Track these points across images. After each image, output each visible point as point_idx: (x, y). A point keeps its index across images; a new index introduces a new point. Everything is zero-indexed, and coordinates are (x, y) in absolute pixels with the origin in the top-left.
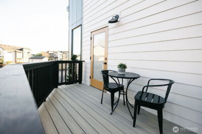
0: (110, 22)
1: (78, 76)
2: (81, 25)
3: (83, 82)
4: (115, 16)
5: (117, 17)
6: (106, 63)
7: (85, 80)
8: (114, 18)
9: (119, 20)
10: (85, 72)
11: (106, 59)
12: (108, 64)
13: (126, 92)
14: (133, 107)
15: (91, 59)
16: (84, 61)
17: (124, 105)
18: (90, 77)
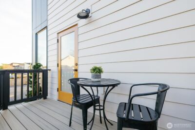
2: (46, 27)
3: (49, 97)
4: (85, 10)
5: (88, 11)
6: (76, 70)
7: (51, 94)
9: (90, 15)
10: (52, 83)
11: (77, 65)
12: (79, 71)
13: (102, 105)
14: (112, 125)
15: (58, 66)
16: (50, 70)
17: (101, 123)
18: (58, 89)
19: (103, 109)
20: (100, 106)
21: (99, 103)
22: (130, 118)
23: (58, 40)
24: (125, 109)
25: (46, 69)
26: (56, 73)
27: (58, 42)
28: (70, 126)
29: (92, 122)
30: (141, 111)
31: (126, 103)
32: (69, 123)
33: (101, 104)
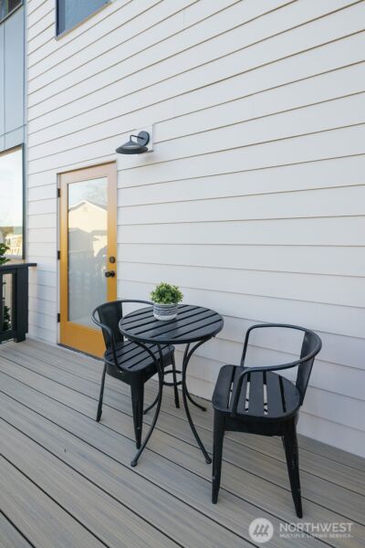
0: (122, 151)
1: (9, 312)
2: (22, 146)
3: (31, 334)
4: (137, 134)
5: (145, 138)
6: (111, 274)
7: (39, 327)
8: (135, 140)
10: (40, 299)
11: (113, 260)
12: (120, 275)
13: (181, 370)
14: (204, 409)
15: (59, 257)
16: (35, 265)
17: (178, 406)
18: (59, 315)
19: (183, 383)
20: (174, 372)
21: (173, 363)
22: (240, 410)
23: (59, 191)
24: (232, 381)
25: (21, 262)
26: (55, 275)
27: (59, 195)
28: (98, 419)
29: (156, 406)
30: (265, 383)
31: (235, 367)
32: (96, 413)
33: (179, 367)
